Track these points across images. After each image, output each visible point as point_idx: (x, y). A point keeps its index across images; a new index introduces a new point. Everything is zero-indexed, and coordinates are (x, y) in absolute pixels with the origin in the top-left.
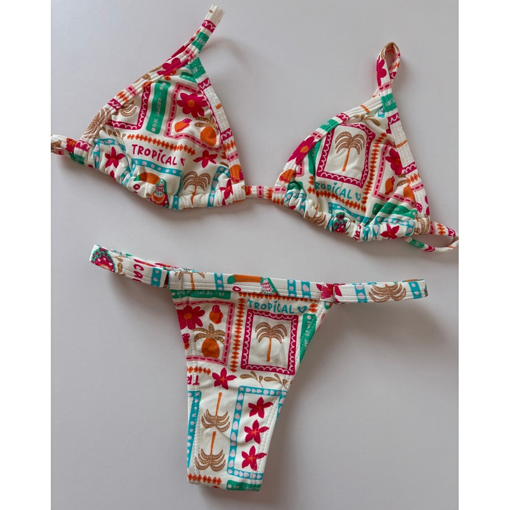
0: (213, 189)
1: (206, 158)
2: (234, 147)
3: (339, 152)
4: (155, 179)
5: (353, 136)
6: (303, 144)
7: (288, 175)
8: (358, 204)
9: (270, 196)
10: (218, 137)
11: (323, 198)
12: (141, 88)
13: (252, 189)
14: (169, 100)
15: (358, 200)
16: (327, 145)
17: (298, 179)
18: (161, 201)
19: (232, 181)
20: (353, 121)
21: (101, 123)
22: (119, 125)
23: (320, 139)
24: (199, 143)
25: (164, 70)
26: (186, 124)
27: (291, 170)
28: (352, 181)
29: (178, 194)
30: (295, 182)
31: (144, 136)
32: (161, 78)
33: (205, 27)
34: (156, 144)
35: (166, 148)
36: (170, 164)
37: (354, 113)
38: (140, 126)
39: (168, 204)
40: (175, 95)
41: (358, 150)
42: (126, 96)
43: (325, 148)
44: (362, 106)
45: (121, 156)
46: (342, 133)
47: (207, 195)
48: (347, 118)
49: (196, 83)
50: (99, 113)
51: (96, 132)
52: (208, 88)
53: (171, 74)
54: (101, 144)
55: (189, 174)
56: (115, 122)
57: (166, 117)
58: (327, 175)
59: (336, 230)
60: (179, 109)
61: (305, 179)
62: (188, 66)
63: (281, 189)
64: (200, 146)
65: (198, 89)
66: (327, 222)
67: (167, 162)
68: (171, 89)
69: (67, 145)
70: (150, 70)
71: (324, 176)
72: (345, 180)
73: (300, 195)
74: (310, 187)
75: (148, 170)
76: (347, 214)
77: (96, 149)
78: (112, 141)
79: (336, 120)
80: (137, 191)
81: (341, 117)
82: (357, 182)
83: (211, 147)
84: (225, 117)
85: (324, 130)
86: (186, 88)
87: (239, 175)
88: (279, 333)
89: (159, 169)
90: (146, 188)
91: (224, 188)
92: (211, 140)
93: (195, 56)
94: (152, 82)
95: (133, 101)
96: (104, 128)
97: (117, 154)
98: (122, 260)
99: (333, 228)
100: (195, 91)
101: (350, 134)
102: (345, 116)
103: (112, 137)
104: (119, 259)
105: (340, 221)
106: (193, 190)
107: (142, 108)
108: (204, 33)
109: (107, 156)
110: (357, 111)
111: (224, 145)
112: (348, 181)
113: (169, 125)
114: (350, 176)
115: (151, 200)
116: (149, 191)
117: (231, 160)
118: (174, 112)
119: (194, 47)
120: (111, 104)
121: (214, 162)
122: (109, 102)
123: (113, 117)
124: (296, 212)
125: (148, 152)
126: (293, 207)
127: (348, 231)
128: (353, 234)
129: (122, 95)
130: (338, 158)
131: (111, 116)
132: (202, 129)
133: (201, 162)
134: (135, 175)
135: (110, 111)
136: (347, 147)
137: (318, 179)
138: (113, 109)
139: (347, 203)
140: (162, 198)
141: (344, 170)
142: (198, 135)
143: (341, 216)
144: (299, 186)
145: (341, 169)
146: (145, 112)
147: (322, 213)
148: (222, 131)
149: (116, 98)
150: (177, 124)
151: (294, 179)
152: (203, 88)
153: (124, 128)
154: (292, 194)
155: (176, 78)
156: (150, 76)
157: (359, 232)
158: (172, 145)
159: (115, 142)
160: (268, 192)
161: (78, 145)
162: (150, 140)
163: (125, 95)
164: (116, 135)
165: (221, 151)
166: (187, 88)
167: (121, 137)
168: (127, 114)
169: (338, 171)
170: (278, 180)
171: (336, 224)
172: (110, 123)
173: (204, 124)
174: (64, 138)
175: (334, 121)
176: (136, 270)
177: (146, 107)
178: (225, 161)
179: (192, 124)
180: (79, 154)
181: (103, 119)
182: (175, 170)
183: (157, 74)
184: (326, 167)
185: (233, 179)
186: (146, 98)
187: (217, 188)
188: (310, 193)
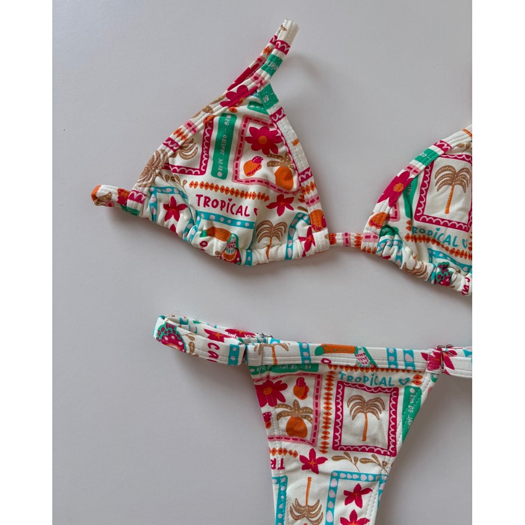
0: (290, 238)
1: (282, 204)
2: (315, 189)
3: (441, 190)
4: (225, 235)
5: (457, 171)
6: (396, 180)
7: (380, 220)
8: (465, 252)
9: (358, 244)
10: (295, 178)
11: (423, 244)
12: (202, 124)
13: (336, 237)
14: (236, 136)
15: (465, 248)
16: (426, 182)
17: (391, 223)
18: (233, 259)
19: (313, 229)
20: (457, 151)
21: (156, 168)
22: (178, 170)
23: (417, 174)
24: (275, 188)
25: (229, 100)
26: (258, 164)
27: (383, 213)
28: (457, 225)
29: (250, 249)
30: (387, 226)
31: (210, 184)
32: (225, 110)
33: (279, 49)
34: (224, 192)
35: (236, 196)
36: (242, 215)
37: (457, 141)
38: (204, 170)
39: (240, 261)
40: (243, 131)
41: (463, 188)
42: (184, 134)
43: (423, 185)
44: (465, 130)
45: (183, 207)
46: (444, 167)
47: (284, 247)
48: (449, 148)
49: (268, 114)
50: (153, 156)
51: (151, 179)
52: (282, 120)
53: (237, 104)
54: (158, 194)
55: (262, 224)
56: (173, 166)
57: (232, 156)
58: (427, 219)
59: (439, 283)
60: (247, 145)
61: (401, 225)
62: (257, 94)
63: (372, 236)
64: (275, 191)
65: (270, 122)
66: (429, 274)
67: (238, 212)
68: (238, 123)
69: (119, 198)
70: (212, 102)
71: (424, 220)
72: (449, 224)
73: (395, 243)
74: (408, 234)
75: (217, 225)
76: (451, 264)
77: (152, 200)
78: (170, 190)
79: (435, 151)
80: (205, 248)
81: (440, 146)
82: (464, 227)
83: (288, 191)
84: (303, 154)
85: (420, 163)
86: (255, 120)
87: (321, 221)
88: (375, 407)
89: (229, 222)
90: (215, 245)
91: (303, 238)
92: (287, 183)
93: (266, 82)
94: (215, 116)
95: (193, 139)
96: (160, 174)
97: (177, 205)
98: (194, 339)
99: (435, 281)
100: (267, 124)
101: (454, 169)
102: (446, 145)
103: (170, 184)
104: (190, 337)
105: (445, 273)
106: (268, 243)
107: (203, 147)
108: (277, 56)
109: (166, 206)
110: (460, 138)
111: (302, 188)
112: (453, 226)
113: (237, 166)
114: (455, 219)
115: (221, 258)
116: (219, 249)
117: (311, 204)
118: (241, 149)
119: (264, 73)
120: (167, 145)
121: (292, 208)
122: (165, 142)
123: (170, 161)
124: (391, 262)
125: (215, 204)
126: (389, 257)
127: (453, 284)
128: (461, 288)
129: (179, 133)
130: (439, 198)
131: (168, 159)
132: (276, 169)
133: (276, 208)
134: (202, 230)
135: (167, 153)
136: (450, 184)
137: (416, 223)
138: (169, 151)
139: (452, 251)
140: (234, 255)
141: (447, 212)
142: (273, 179)
143: (444, 267)
144: (394, 231)
145: (444, 211)
146: (208, 151)
147: (422, 263)
148: (301, 171)
149: (172, 136)
150: (246, 165)
151: (387, 223)
152: (276, 120)
153: (185, 174)
154: (385, 242)
155: (243, 109)
156: (212, 109)
157: (468, 287)
158: (243, 191)
159: (175, 190)
160: (355, 240)
161: (132, 197)
162: (217, 188)
163: (183, 132)
164: (174, 180)
165: (299, 194)
166: (257, 121)
167: (182, 184)
168: (187, 156)
169: (440, 214)
170: (367, 225)
171: (439, 276)
172: (167, 166)
173: (278, 162)
174: (114, 189)
175: (433, 151)
176: (210, 350)
177: (208, 145)
178: (304, 205)
179: (264, 163)
180: (133, 207)
181: (159, 164)
182: (248, 222)
183: (220, 106)
184: (426, 209)
185: (313, 226)
186: (208, 135)
187: (295, 237)
188: (408, 241)
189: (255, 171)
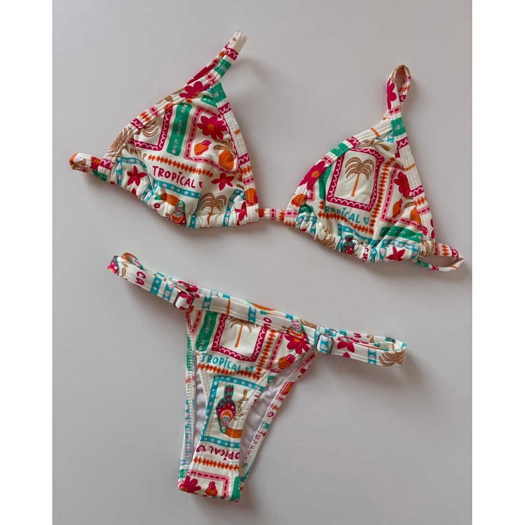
0: (228, 209)
1: (224, 181)
2: (251, 171)
3: (349, 177)
4: (175, 201)
5: (362, 162)
6: (314, 168)
7: (300, 200)
8: (366, 227)
9: (282, 219)
10: (236, 161)
11: (333, 220)
12: (163, 110)
13: (265, 212)
14: (189, 122)
15: (366, 224)
16: (337, 170)
17: (309, 203)
18: (180, 221)
19: (246, 204)
20: (363, 146)
21: (123, 142)
22: (140, 145)
23: (330, 164)
24: (218, 167)
25: (187, 92)
26: (206, 147)
27: (302, 195)
28: (360, 206)
29: (195, 214)
30: (306, 205)
31: (165, 158)
32: (183, 100)
33: (228, 55)
34: (176, 166)
35: (186, 171)
36: (189, 186)
37: (364, 138)
38: (161, 147)
39: (186, 223)
40: (196, 118)
41: (367, 176)
42: (148, 117)
43: (335, 173)
44: (372, 129)
45: (143, 175)
46: (352, 158)
47: (223, 216)
48: (357, 143)
49: (217, 107)
50: (122, 132)
51: (119, 150)
52: (228, 113)
53: (193, 97)
54: (123, 163)
55: (206, 195)
56: (137, 141)
57: (186, 138)
58: (336, 201)
59: (345, 251)
60: (199, 130)
61: (315, 204)
62: (210, 90)
63: (292, 213)
64: (218, 170)
65: (218, 113)
66: (337, 244)
67: (186, 183)
68: (193, 112)
69: (92, 164)
70: (172, 93)
71: (334, 201)
72: (354, 205)
73: (311, 218)
74: (320, 212)
75: (168, 192)
76: (355, 237)
77: (118, 167)
78: (133, 160)
79: (347, 145)
80: (157, 209)
81: (351, 142)
82: (365, 207)
83: (229, 171)
84: (243, 142)
85: (334, 155)
86: (206, 111)
87: (254, 198)
89: (178, 190)
90: (166, 208)
91: (238, 210)
92: (228, 164)
93: (217, 81)
94: (174, 105)
95: (155, 122)
96: (126, 147)
97: (139, 173)
99: (342, 250)
100: (215, 115)
101: (360, 160)
102: (355, 140)
103: (133, 156)
105: (349, 244)
106: (210, 211)
107: (163, 128)
108: (227, 60)
109: (129, 174)
110: (367, 135)
111: (241, 169)
112: (357, 207)
113: (189, 146)
114: (359, 201)
115: (169, 219)
116: (169, 212)
117: (247, 183)
118: (194, 133)
119: (216, 73)
120: (133, 124)
121: (231, 185)
122: (132, 122)
123: (135, 137)
124: (308, 233)
125: (168, 175)
126: (305, 230)
127: (356, 253)
128: (361, 256)
129: (144, 115)
130: (348, 183)
131: (133, 136)
132: (221, 152)
133: (219, 184)
134: (157, 194)
135: (133, 131)
136: (357, 173)
137: (328, 203)
138: (135, 129)
139: (356, 227)
140: (180, 218)
141: (353, 195)
142: (216, 160)
143: (349, 239)
144: (310, 210)
145: (350, 194)
146: (166, 131)
147: (332, 235)
148: (240, 156)
149: (139, 117)
150: (197, 146)
151: (305, 202)
152: (223, 112)
153: (146, 148)
154: (303, 217)
155: (197, 101)
156: (172, 98)
157: (367, 255)
158: (192, 167)
159: (137, 160)
160: (280, 215)
161: (102, 164)
162: (170, 162)
163: (147, 115)
164: (137, 153)
165: (238, 174)
166: (208, 111)
167: (142, 157)
168: (150, 134)
169: (347, 196)
170: (290, 204)
171: (345, 246)
172: (132, 141)
173: (223, 147)
174: (88, 157)
175: (345, 145)
177: (167, 127)
178: (241, 184)
179: (211, 146)
180: (103, 172)
181: (126, 139)
182: (194, 192)
183: (179, 96)
184: (336, 192)
185: (248, 201)
186: (167, 119)
187: (232, 209)
188: (320, 217)
189: (203, 152)
